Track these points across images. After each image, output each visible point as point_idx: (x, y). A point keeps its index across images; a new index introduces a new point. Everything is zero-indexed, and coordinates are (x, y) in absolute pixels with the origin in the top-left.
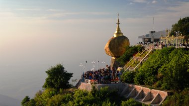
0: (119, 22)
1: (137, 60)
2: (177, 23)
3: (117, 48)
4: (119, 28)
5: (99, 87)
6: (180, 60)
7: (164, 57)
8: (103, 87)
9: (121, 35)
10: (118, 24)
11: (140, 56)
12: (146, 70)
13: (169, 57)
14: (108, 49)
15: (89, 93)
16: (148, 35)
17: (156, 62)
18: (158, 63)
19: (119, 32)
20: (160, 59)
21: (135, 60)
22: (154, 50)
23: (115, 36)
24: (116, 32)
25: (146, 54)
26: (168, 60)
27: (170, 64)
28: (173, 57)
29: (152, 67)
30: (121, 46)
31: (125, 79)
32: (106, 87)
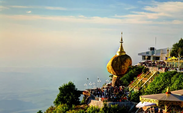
0: (122, 40)
1: (142, 81)
2: (178, 43)
3: (120, 66)
4: (122, 47)
5: (110, 105)
6: (181, 84)
7: (168, 80)
8: (113, 105)
9: (124, 54)
10: (122, 42)
11: (145, 77)
12: (151, 91)
13: (172, 80)
14: (110, 67)
15: (101, 110)
16: (147, 53)
17: (160, 84)
18: (162, 85)
19: (122, 51)
20: (164, 82)
21: (140, 80)
22: (158, 72)
23: (118, 54)
24: (119, 50)
25: (150, 76)
26: (170, 83)
27: (172, 86)
28: (175, 81)
29: (156, 89)
30: (124, 65)
31: (132, 98)
32: (116, 105)
